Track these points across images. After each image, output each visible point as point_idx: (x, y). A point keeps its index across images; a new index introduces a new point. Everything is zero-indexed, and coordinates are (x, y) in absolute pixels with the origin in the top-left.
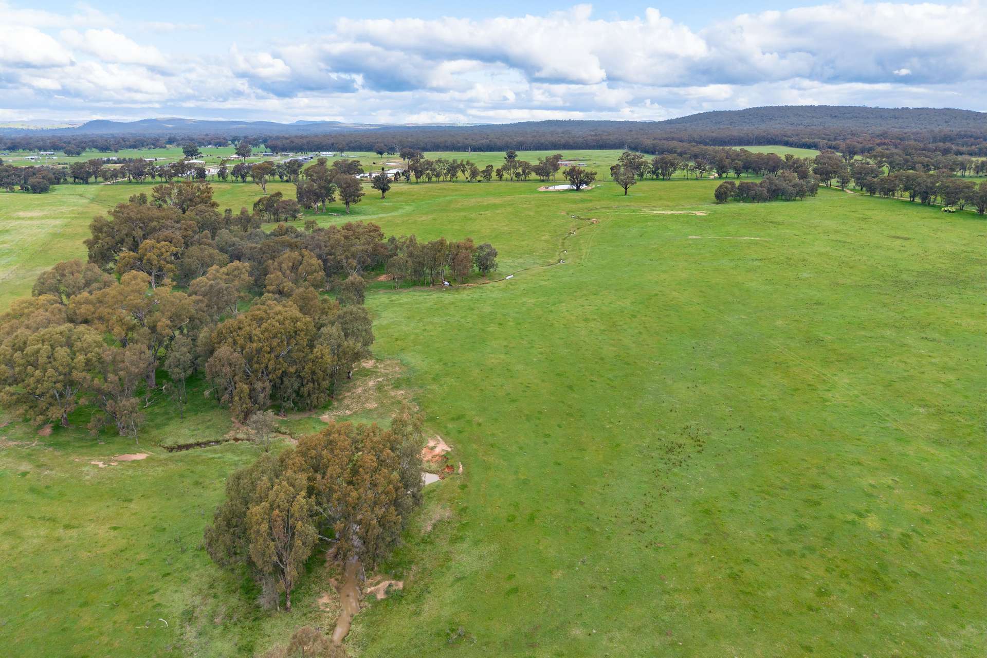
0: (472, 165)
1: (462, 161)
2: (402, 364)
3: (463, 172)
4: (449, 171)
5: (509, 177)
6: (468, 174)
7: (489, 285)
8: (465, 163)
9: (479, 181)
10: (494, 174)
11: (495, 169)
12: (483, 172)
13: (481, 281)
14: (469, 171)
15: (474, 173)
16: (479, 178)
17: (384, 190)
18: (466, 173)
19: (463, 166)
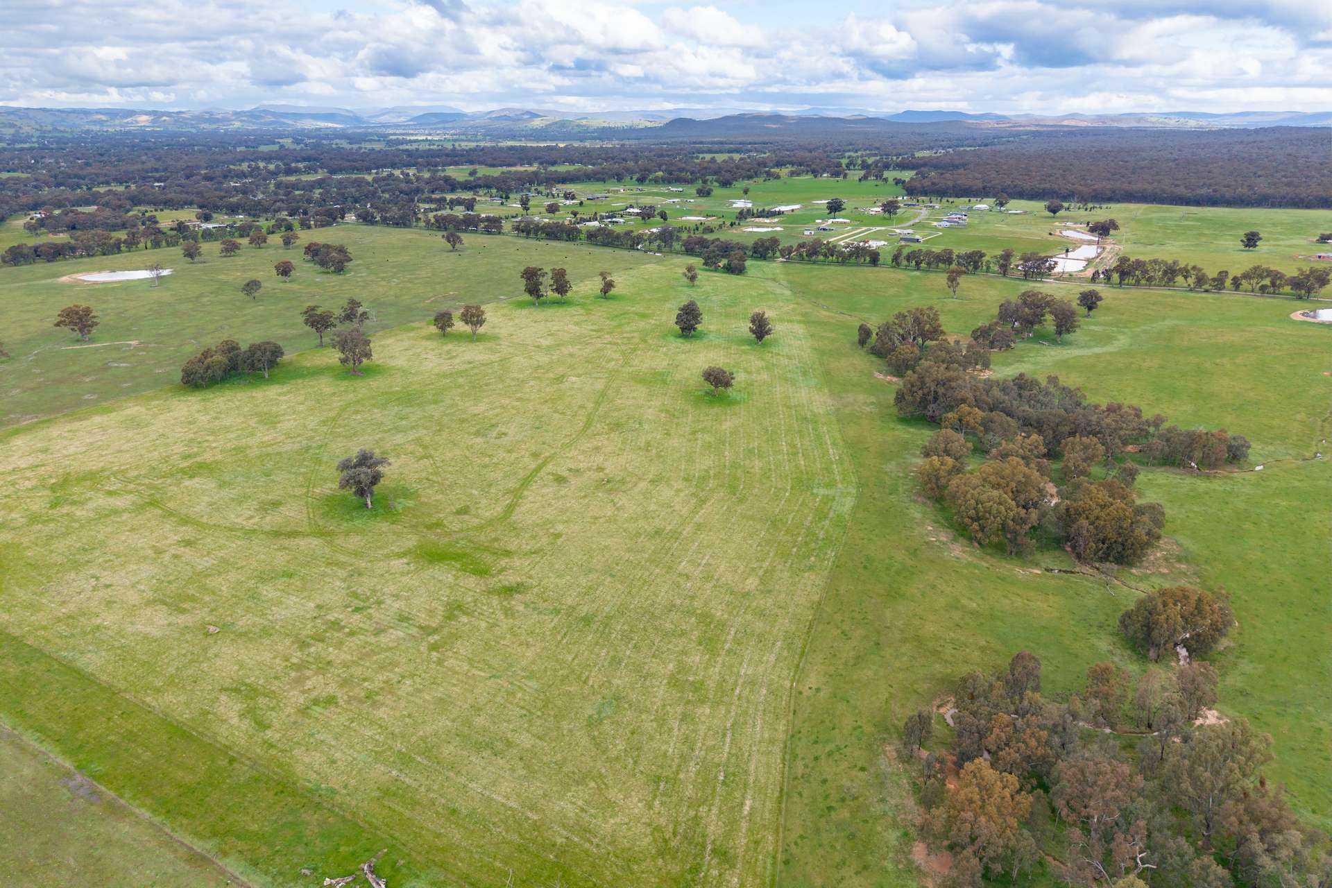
0: (1200, 270)
1: (1187, 265)
2: (1177, 543)
3: (1186, 277)
4: (1165, 273)
5: (1250, 288)
6: (1191, 281)
7: (1238, 475)
8: (1189, 268)
9: (1206, 291)
10: (1228, 283)
11: (1231, 277)
12: (1214, 280)
13: (1229, 468)
14: (1193, 277)
15: (1201, 280)
16: (1207, 287)
17: (1090, 308)
18: (1189, 279)
19: (1187, 271)
